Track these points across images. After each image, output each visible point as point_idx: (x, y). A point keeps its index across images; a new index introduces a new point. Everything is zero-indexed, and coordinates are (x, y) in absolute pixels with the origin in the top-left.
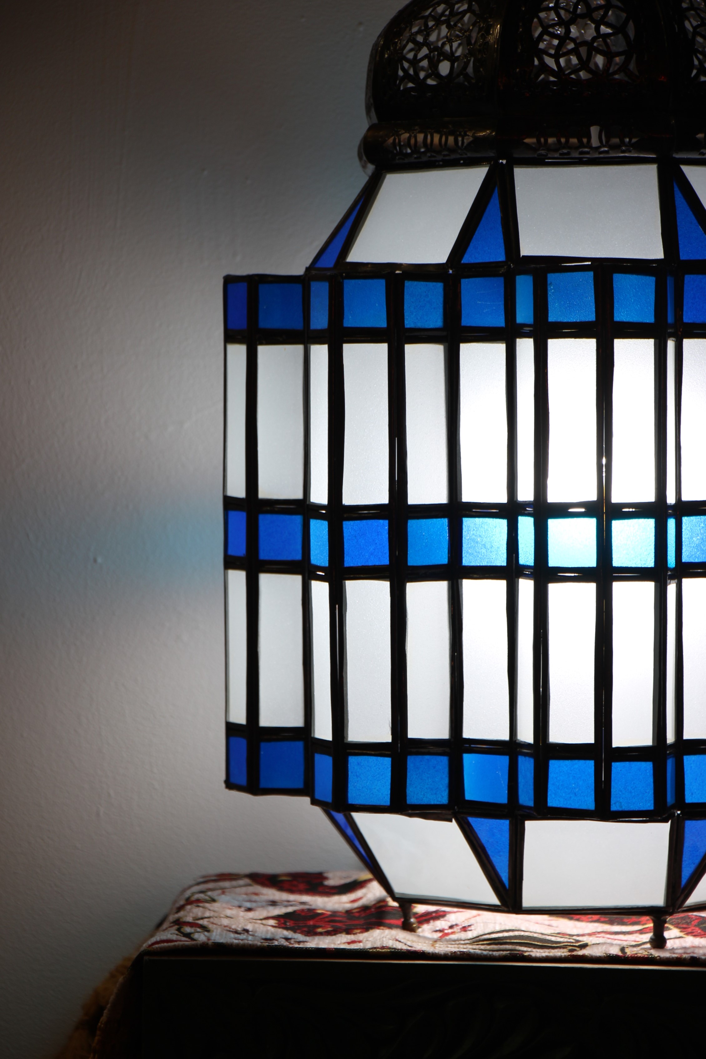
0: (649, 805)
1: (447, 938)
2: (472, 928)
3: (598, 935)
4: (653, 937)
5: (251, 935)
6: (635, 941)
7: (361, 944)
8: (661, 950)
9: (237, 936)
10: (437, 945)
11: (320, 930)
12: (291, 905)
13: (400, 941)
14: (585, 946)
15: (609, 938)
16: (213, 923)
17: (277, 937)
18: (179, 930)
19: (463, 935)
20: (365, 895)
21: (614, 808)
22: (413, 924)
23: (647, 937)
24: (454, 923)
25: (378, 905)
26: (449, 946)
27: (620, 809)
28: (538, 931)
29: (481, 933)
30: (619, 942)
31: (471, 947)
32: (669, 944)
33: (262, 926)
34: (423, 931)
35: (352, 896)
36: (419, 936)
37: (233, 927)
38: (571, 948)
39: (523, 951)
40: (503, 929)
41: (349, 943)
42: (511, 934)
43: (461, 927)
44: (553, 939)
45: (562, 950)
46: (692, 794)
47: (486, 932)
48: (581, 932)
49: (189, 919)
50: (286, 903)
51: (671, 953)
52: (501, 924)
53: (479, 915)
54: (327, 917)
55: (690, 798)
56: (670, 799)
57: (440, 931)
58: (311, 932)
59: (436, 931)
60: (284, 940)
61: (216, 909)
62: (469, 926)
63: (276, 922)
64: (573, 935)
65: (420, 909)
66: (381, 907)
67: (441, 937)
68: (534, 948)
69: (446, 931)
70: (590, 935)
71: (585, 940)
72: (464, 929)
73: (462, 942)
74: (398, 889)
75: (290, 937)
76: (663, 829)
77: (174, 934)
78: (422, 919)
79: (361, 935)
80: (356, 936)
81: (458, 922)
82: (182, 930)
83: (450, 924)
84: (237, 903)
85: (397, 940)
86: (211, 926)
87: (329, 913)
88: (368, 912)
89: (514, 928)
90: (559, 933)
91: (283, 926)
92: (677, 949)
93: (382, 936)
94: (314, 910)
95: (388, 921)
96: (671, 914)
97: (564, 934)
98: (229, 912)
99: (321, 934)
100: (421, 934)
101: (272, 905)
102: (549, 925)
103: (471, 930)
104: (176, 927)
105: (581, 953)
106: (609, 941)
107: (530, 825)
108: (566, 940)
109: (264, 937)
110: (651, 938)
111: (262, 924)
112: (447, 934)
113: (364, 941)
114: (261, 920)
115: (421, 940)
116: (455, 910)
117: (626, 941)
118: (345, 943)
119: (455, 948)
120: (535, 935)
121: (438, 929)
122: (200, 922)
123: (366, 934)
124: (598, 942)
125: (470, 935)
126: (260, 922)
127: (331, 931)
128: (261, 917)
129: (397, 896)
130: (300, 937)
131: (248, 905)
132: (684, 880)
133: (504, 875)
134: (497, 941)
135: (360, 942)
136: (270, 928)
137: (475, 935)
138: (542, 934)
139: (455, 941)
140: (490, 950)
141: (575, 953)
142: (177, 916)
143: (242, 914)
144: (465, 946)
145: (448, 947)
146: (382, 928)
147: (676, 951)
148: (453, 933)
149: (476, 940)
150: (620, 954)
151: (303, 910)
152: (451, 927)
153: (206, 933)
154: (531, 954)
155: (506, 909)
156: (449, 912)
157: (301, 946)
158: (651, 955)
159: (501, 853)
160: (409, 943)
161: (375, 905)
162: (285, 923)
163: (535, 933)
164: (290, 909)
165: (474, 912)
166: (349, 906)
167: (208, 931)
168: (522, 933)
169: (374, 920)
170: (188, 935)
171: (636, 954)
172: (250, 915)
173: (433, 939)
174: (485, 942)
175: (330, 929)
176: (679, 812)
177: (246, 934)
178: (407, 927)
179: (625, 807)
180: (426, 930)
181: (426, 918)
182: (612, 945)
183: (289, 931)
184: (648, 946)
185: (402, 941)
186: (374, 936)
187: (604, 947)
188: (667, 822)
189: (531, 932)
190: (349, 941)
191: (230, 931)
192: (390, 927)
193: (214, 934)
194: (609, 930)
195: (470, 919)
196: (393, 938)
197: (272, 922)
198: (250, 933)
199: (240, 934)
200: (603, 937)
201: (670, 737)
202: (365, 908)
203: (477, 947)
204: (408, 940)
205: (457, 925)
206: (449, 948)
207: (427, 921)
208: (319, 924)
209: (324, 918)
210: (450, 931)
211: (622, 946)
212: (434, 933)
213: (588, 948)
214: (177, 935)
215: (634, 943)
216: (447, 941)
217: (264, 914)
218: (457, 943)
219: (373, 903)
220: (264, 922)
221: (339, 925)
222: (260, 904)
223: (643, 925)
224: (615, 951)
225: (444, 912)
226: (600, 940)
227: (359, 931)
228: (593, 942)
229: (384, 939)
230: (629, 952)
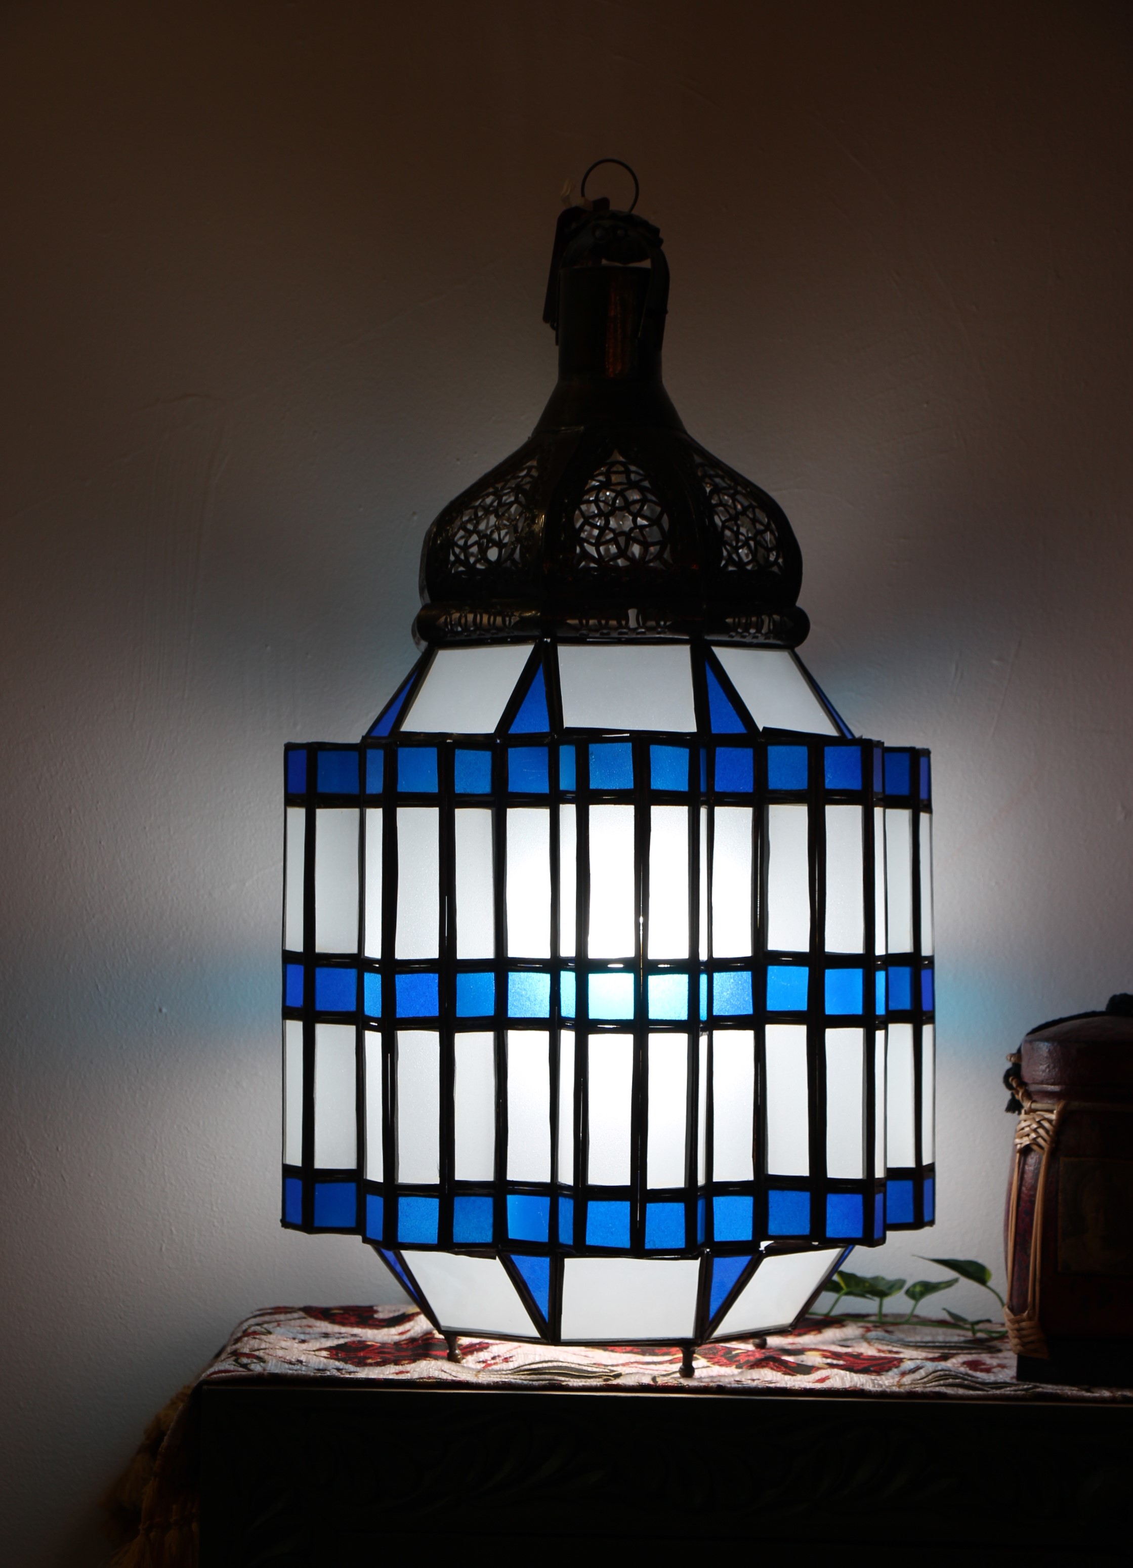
0: (681, 1244)
1: (490, 1368)
2: (514, 1359)
3: (631, 1365)
4: (683, 1367)
5: (304, 1366)
6: (666, 1371)
7: (409, 1374)
8: (690, 1379)
9: (291, 1366)
10: (481, 1375)
11: (370, 1361)
12: (343, 1337)
13: (445, 1372)
14: (618, 1376)
15: (641, 1368)
16: (268, 1354)
17: (330, 1368)
18: (236, 1361)
19: (505, 1366)
20: (413, 1327)
21: (648, 1246)
22: (459, 1355)
23: (677, 1366)
24: (496, 1355)
25: (425, 1337)
26: (492, 1376)
27: (654, 1248)
28: (575, 1362)
29: (522, 1364)
30: (651, 1372)
31: (512, 1377)
32: (697, 1374)
33: (315, 1357)
34: (467, 1362)
35: (401, 1329)
36: (463, 1367)
37: (288, 1358)
38: (606, 1377)
39: (561, 1381)
40: (542, 1359)
41: (397, 1374)
42: (550, 1364)
43: (503, 1358)
44: (589, 1369)
45: (597, 1380)
46: (721, 1233)
47: (527, 1363)
48: (615, 1363)
49: (246, 1350)
50: (337, 1335)
51: (698, 1382)
52: (540, 1355)
53: (520, 1347)
54: (377, 1349)
55: (718, 1237)
56: (700, 1237)
57: (483, 1362)
58: (362, 1363)
59: (480, 1362)
60: (335, 1371)
61: (272, 1341)
62: (511, 1357)
63: (329, 1353)
64: (607, 1366)
65: (464, 1341)
66: (428, 1339)
67: (484, 1367)
68: (572, 1378)
69: (489, 1362)
70: (623, 1365)
71: (619, 1370)
72: (506, 1360)
73: (504, 1372)
74: (444, 1322)
75: (341, 1367)
76: (694, 1266)
77: (231, 1364)
78: (466, 1350)
79: (408, 1365)
80: (403, 1366)
81: (500, 1354)
82: (239, 1361)
83: (492, 1355)
84: (291, 1335)
85: (442, 1371)
86: (266, 1357)
87: (379, 1345)
88: (415, 1343)
89: (553, 1359)
90: (595, 1364)
91: (335, 1357)
92: (705, 1378)
93: (429, 1367)
94: (365, 1341)
95: (434, 1353)
96: (699, 1345)
97: (599, 1364)
98: (284, 1344)
99: (371, 1365)
100: (465, 1365)
101: (324, 1337)
102: (586, 1356)
103: (512, 1361)
104: (234, 1358)
105: (615, 1382)
106: (641, 1371)
107: (570, 1264)
108: (601, 1370)
109: (316, 1368)
110: (681, 1368)
111: (315, 1355)
112: (490, 1365)
113: (411, 1372)
114: (314, 1351)
115: (465, 1371)
116: (498, 1342)
117: (657, 1370)
118: (393, 1373)
119: (497, 1378)
120: (573, 1366)
121: (481, 1360)
122: (257, 1353)
123: (413, 1365)
124: (631, 1372)
125: (511, 1365)
126: (313, 1353)
127: (381, 1362)
128: (314, 1349)
129: (443, 1329)
130: (351, 1367)
131: (302, 1337)
132: (712, 1313)
133: (545, 1310)
134: (536, 1372)
135: (407, 1372)
136: (322, 1359)
137: (516, 1366)
138: (579, 1364)
139: (497, 1371)
140: (530, 1380)
141: (609, 1383)
142: (234, 1347)
143: (296, 1345)
144: (506, 1376)
145: (490, 1377)
146: (429, 1359)
147: (704, 1380)
148: (495, 1364)
149: (517, 1371)
150: (652, 1383)
151: (354, 1342)
152: (494, 1358)
153: (262, 1364)
154: (569, 1383)
155: (545, 1341)
156: (492, 1344)
157: (352, 1376)
158: (681, 1383)
159: (542, 1289)
160: (454, 1374)
161: (422, 1337)
162: (337, 1355)
163: (572, 1363)
164: (342, 1341)
165: (516, 1344)
166: (397, 1338)
167: (264, 1362)
168: (560, 1364)
169: (421, 1351)
170: (245, 1366)
171: (667, 1383)
172: (304, 1346)
173: (477, 1369)
174: (526, 1373)
175: (379, 1360)
176: (708, 1250)
177: (300, 1365)
178: (452, 1358)
179: (658, 1246)
180: (470, 1361)
181: (470, 1350)
182: (644, 1374)
183: (341, 1362)
184: (678, 1375)
185: (447, 1371)
186: (421, 1366)
187: (637, 1376)
188: (696, 1259)
189: (568, 1363)
190: (397, 1371)
191: (284, 1362)
192: (436, 1358)
193: (270, 1364)
194: (641, 1360)
195: (511, 1350)
196: (439, 1368)
197: (324, 1353)
198: (304, 1364)
199: (294, 1364)
200: (636, 1367)
201: (701, 1180)
202: (412, 1340)
203: (518, 1377)
204: (453, 1371)
205: (499, 1356)
206: (492, 1379)
207: (471, 1353)
208: (368, 1355)
209: (374, 1350)
210: (493, 1362)
211: (654, 1375)
212: (477, 1364)
213: (621, 1377)
214: (234, 1365)
215: (665, 1373)
216: (490, 1371)
217: (317, 1345)
218: (500, 1373)
219: (420, 1336)
220: (317, 1353)
221: (388, 1356)
222: (313, 1336)
223: (673, 1355)
224: (647, 1380)
225: (487, 1343)
226: (634, 1370)
227: (406, 1362)
228: (627, 1372)
229: (431, 1370)
230: (660, 1381)
